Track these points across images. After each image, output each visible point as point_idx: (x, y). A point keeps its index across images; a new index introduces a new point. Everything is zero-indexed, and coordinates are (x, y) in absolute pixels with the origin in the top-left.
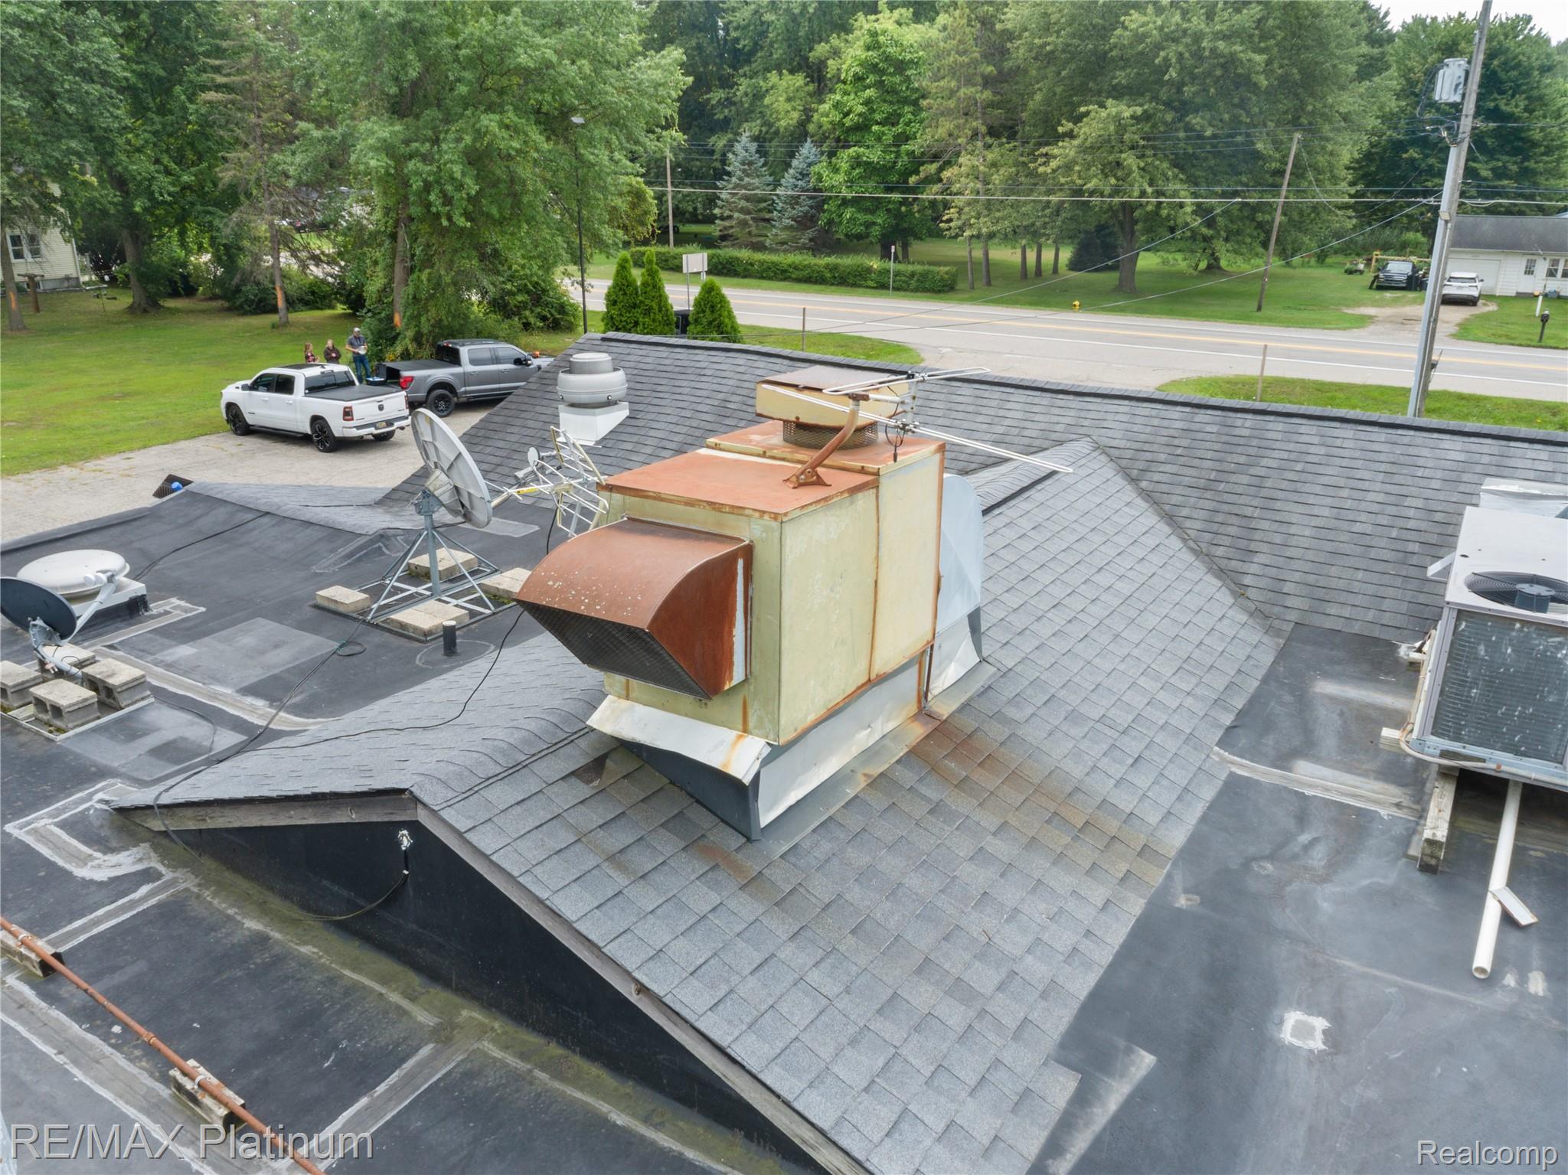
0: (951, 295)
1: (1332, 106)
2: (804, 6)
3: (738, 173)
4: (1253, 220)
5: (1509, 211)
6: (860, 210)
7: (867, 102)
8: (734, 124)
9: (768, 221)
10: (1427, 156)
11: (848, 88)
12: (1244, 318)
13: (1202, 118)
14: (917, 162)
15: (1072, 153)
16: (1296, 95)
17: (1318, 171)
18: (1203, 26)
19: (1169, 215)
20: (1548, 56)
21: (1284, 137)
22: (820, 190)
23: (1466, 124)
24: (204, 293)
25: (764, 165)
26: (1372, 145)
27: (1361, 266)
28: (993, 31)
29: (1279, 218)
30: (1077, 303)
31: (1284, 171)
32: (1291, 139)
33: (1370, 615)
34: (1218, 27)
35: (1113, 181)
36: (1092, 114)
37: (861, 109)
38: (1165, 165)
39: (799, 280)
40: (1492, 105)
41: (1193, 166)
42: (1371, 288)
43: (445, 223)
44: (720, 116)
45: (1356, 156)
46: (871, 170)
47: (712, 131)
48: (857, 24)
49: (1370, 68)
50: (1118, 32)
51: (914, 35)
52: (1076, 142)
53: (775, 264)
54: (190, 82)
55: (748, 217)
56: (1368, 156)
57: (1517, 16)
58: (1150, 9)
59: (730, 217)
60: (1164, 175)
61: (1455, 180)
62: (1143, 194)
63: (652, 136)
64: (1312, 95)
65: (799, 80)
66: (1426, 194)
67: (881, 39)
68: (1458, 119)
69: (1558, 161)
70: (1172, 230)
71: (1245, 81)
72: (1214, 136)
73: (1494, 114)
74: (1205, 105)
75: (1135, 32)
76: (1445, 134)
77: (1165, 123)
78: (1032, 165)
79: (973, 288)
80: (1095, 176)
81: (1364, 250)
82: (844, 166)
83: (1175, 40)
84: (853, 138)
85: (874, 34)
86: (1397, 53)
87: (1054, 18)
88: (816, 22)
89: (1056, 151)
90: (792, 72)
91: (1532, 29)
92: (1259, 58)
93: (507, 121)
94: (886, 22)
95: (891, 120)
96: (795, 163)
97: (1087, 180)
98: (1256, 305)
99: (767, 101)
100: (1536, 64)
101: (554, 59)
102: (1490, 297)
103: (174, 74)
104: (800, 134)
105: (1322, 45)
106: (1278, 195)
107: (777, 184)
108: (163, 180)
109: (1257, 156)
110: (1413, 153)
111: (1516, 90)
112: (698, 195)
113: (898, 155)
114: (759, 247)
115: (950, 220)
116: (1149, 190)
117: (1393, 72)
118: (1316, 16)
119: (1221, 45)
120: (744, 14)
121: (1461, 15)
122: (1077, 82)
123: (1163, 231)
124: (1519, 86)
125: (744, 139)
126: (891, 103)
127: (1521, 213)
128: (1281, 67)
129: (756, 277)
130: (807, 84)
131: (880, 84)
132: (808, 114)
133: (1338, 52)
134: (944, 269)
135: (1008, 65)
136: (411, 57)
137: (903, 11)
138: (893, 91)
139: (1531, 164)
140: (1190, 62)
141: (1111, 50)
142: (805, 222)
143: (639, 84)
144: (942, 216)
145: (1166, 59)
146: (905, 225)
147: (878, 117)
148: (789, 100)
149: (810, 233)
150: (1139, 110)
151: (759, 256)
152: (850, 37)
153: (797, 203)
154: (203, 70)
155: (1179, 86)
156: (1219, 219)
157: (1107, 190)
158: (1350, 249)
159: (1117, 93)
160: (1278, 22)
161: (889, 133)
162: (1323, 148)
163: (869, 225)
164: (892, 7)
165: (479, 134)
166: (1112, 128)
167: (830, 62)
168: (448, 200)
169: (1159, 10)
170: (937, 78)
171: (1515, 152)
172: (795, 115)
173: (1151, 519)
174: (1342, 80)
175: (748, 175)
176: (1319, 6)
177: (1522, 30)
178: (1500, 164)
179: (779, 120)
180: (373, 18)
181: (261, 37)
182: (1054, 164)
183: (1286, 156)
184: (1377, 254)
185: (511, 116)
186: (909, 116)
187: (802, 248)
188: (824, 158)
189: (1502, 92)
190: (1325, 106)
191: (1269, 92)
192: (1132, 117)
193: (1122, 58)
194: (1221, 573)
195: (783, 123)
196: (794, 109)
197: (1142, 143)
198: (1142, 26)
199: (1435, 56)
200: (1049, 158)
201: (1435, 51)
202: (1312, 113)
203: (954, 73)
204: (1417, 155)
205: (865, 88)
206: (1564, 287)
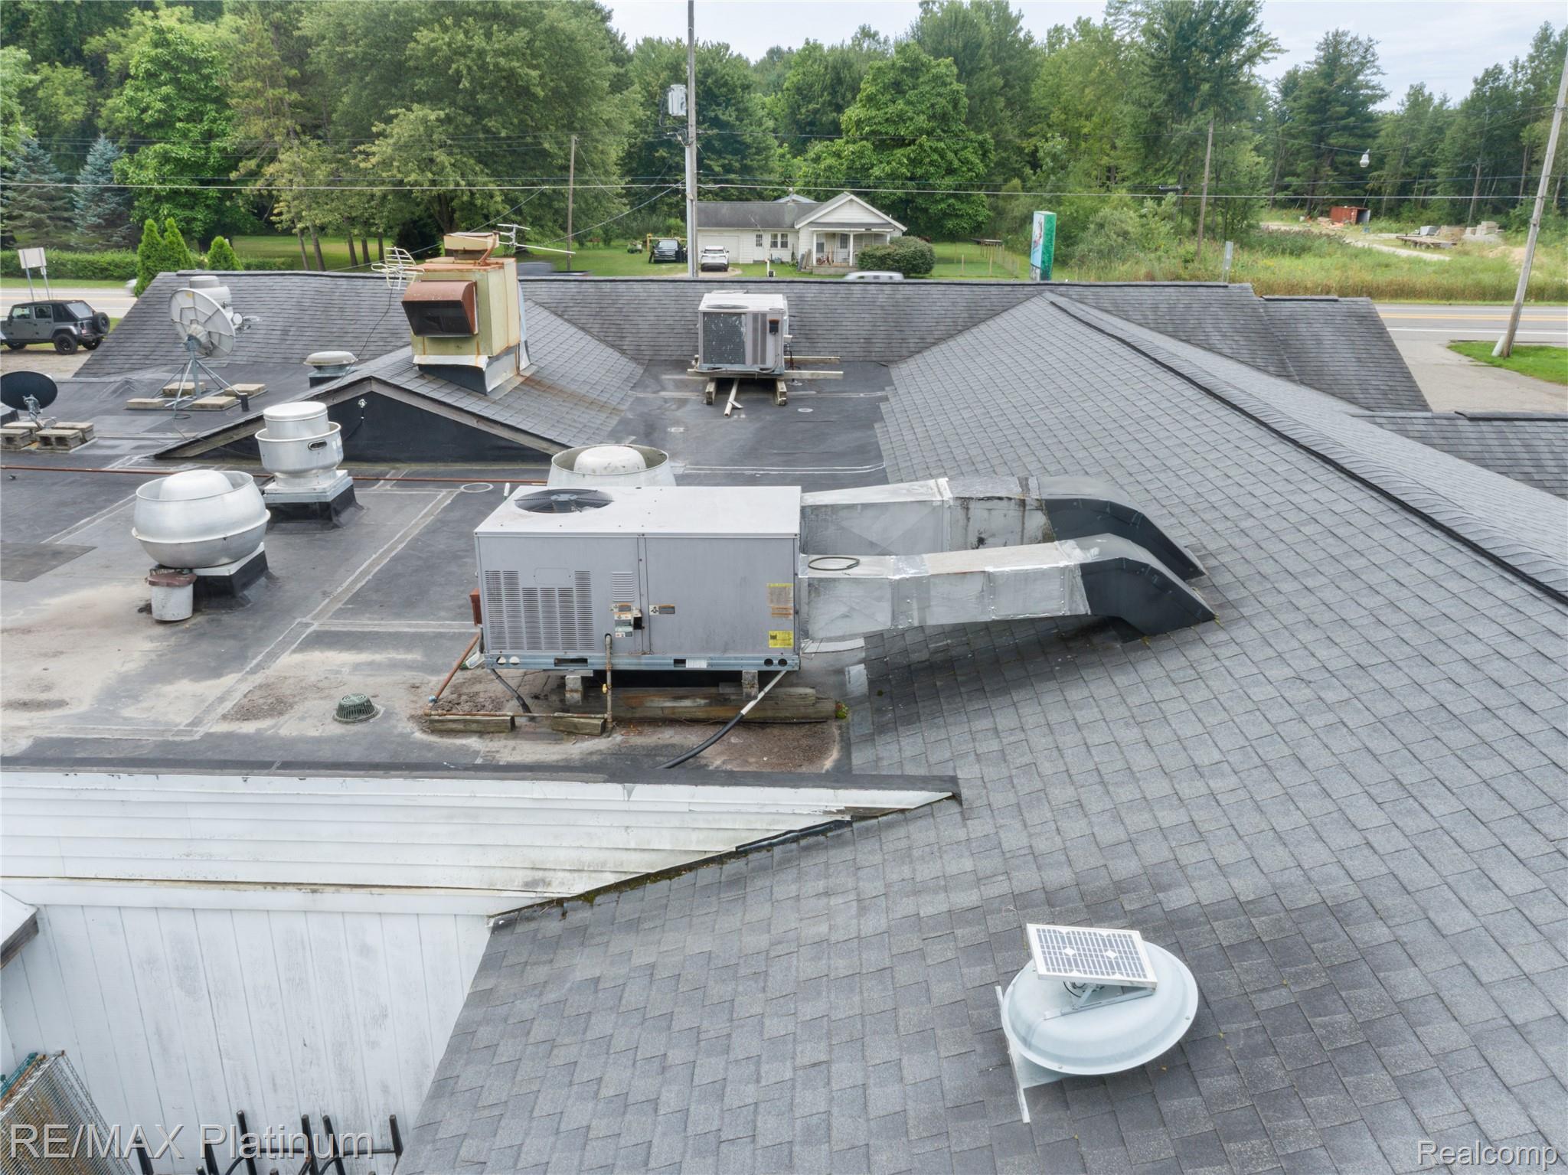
1: (596, 114)
4: (551, 207)
6: (178, 206)
7: (166, 99)
9: (68, 219)
10: (671, 155)
11: (142, 84)
13: (496, 121)
14: (232, 160)
15: (389, 150)
16: (567, 104)
17: (594, 166)
18: (484, 44)
19: (482, 204)
21: (565, 139)
23: (692, 131)
25: (52, 161)
26: (631, 146)
27: (640, 247)
28: (291, 37)
29: (571, 204)
31: (569, 167)
32: (570, 141)
33: (679, 353)
34: (497, 46)
35: (430, 175)
36: (401, 116)
37: (160, 105)
38: (472, 161)
40: (712, 114)
41: (495, 162)
42: (650, 262)
45: (621, 154)
46: (183, 166)
48: (133, 20)
49: (619, 84)
50: (412, 45)
51: (202, 35)
52: (391, 141)
56: (629, 155)
57: (718, 43)
59: (20, 217)
60: (473, 170)
61: (692, 171)
62: (457, 184)
64: (579, 104)
65: (77, 73)
66: (677, 182)
67: (170, 37)
68: (687, 128)
69: (767, 159)
70: (487, 217)
71: (525, 92)
72: (509, 138)
73: (716, 122)
74: (495, 111)
75: (427, 48)
76: (680, 138)
77: (466, 125)
78: (353, 162)
80: (413, 171)
81: (640, 234)
82: (151, 162)
83: (464, 55)
84: (155, 134)
85: (160, 31)
86: (636, 70)
87: (349, 29)
88: (85, 14)
89: (374, 149)
90: (66, 64)
91: (732, 53)
92: (534, 73)
94: (168, 19)
95: (194, 117)
96: (90, 159)
97: (407, 174)
99: (40, 94)
100: (738, 83)
102: (737, 265)
104: (87, 131)
105: (580, 64)
106: (568, 185)
107: (71, 180)
109: (545, 154)
110: (662, 152)
111: (728, 104)
113: (208, 150)
114: (65, 246)
115: (280, 214)
116: (461, 181)
117: (637, 87)
118: (572, 40)
119: (502, 61)
122: (380, 87)
123: (479, 219)
124: (730, 100)
126: (190, 100)
127: (747, 199)
128: (552, 80)
129: (71, 278)
130: (86, 78)
131: (176, 82)
132: (94, 109)
133: (593, 70)
135: (309, 68)
137: (183, 8)
138: (191, 89)
139: (748, 162)
140: (478, 74)
141: (407, 60)
142: (114, 219)
144: (273, 209)
145: (458, 71)
146: (228, 220)
147: (180, 114)
148: (68, 93)
149: (122, 230)
150: (442, 114)
151: (72, 256)
152: (130, 32)
153: (101, 200)
155: (472, 94)
156: (523, 205)
157: (425, 182)
158: (628, 234)
159: (420, 98)
160: (543, 44)
161: (195, 130)
162: (595, 148)
163: (189, 221)
166: (421, 129)
167: (111, 57)
170: (239, 78)
171: (735, 152)
172: (79, 110)
173: (573, 330)
174: (600, 93)
175: (33, 172)
177: (725, 55)
178: (727, 162)
179: (60, 114)
182: (374, 160)
183: (569, 154)
184: (650, 236)
186: (214, 114)
187: (118, 247)
188: (123, 154)
189: (719, 105)
190: (591, 114)
191: (546, 103)
192: (438, 120)
193: (417, 68)
194: (613, 346)
195: (67, 118)
196: (77, 103)
197: (449, 142)
198: (432, 41)
199: (665, 73)
200: (368, 154)
201: (664, 69)
202: (582, 119)
203: (257, 74)
204: (664, 154)
205: (160, 85)
206: (784, 255)
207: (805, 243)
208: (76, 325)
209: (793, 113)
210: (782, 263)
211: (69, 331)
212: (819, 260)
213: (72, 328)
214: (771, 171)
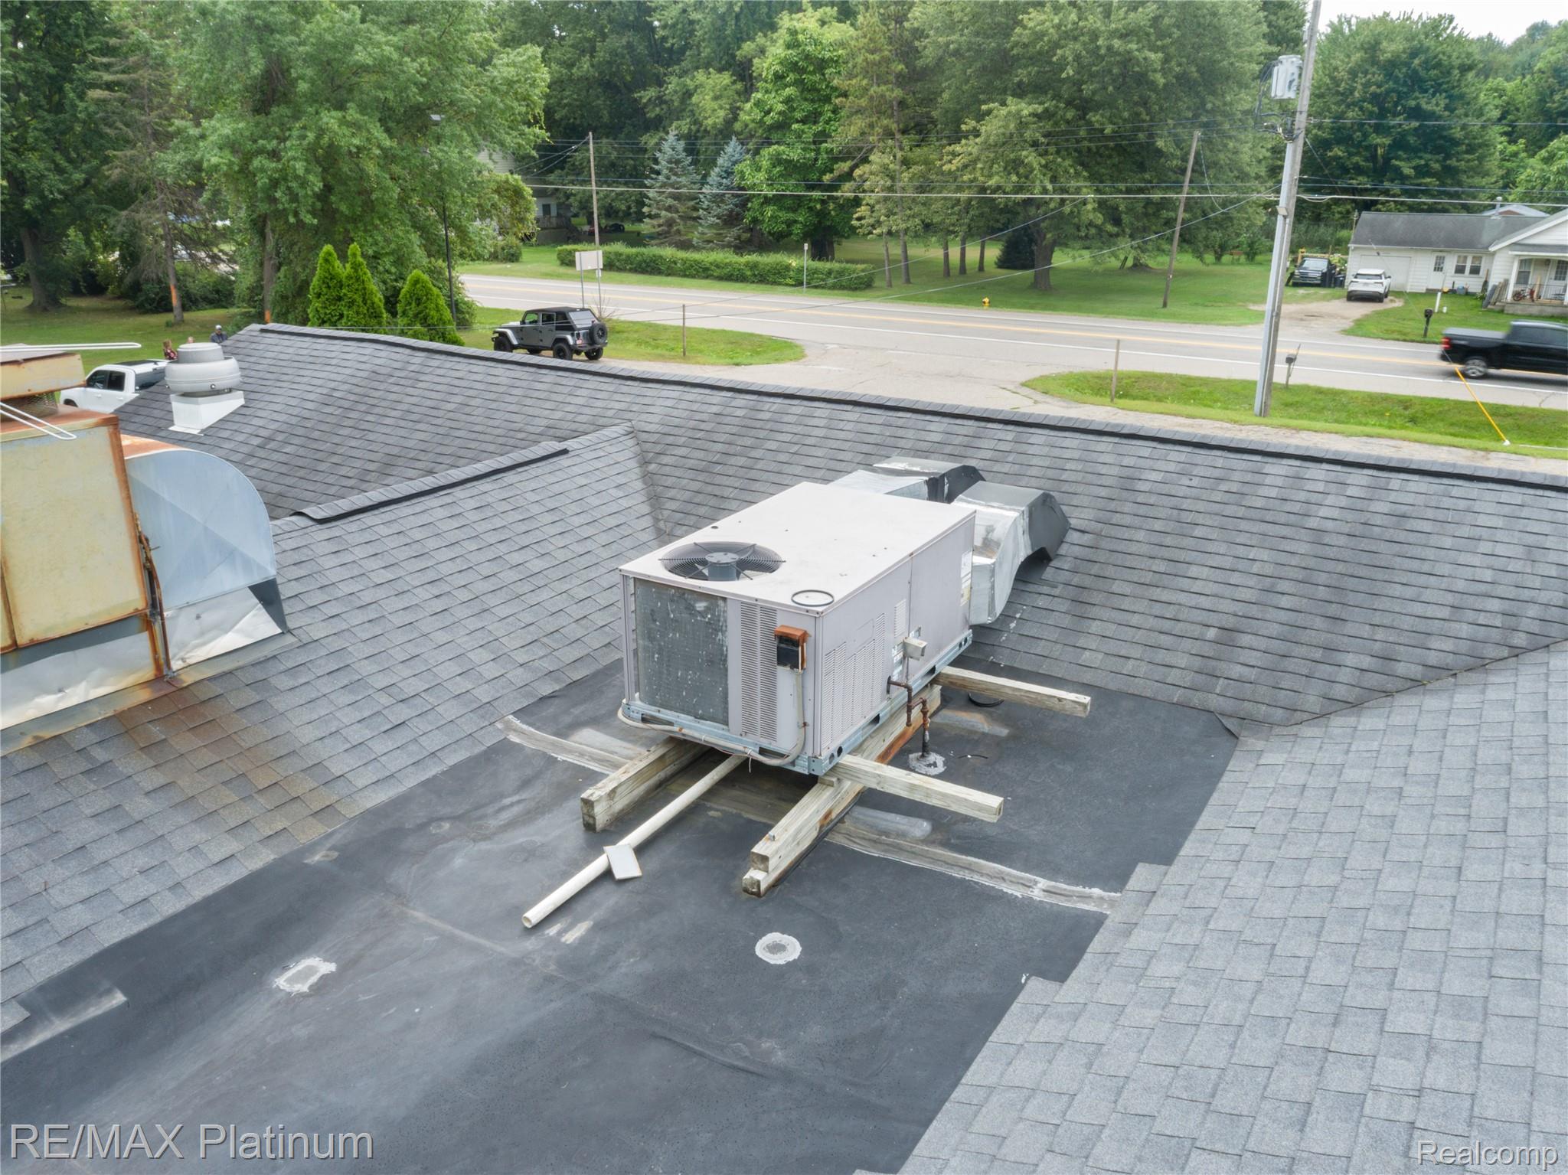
0: (868, 293)
1: (1231, 104)
2: (731, 5)
3: (665, 171)
4: (1157, 216)
5: (1432, 209)
6: (781, 209)
7: (788, 101)
8: (666, 122)
9: (695, 219)
10: (1351, 155)
11: (770, 86)
12: (1149, 315)
13: (1102, 116)
14: (833, 160)
15: (975, 151)
16: (1197, 94)
17: (1221, 169)
18: (1099, 24)
19: (1072, 212)
20: (1469, 55)
21: (1185, 135)
22: (743, 189)
23: (1301, 121)
24: (113, 293)
25: (691, 164)
28: (901, 29)
29: (1181, 215)
30: (986, 300)
31: (1185, 169)
32: (1191, 136)
34: (1114, 25)
35: (1014, 178)
36: (994, 112)
37: (780, 107)
38: (1068, 162)
39: (720, 278)
40: (1413, 103)
41: (1099, 164)
43: (292, 220)
44: (651, 115)
46: (790, 168)
47: (647, 129)
48: (781, 23)
50: (1018, 30)
51: (835, 33)
52: (979, 140)
53: (697, 262)
54: (80, 79)
55: (675, 215)
57: (1440, 16)
58: (1048, 8)
59: (657, 216)
60: (1066, 171)
61: (1292, 175)
62: (1045, 191)
63: (514, 133)
64: (1214, 93)
65: (726, 78)
67: (800, 37)
68: (1293, 115)
69: (1481, 159)
70: (1076, 228)
71: (1142, 79)
74: (1105, 104)
75: (1034, 32)
77: (1066, 121)
78: (939, 163)
79: (890, 285)
80: (997, 173)
82: (765, 163)
83: (1075, 39)
84: (775, 137)
85: (793, 32)
87: (957, 16)
88: (743, 21)
89: (960, 149)
90: (720, 70)
91: (1454, 28)
92: (1155, 57)
93: (349, 118)
94: (808, 22)
95: (812, 118)
96: (720, 161)
97: (990, 176)
98: (1161, 301)
99: (694, 99)
100: (1457, 63)
101: (395, 56)
102: (1399, 294)
103: (66, 71)
104: (726, 132)
105: (1220, 42)
106: (1180, 193)
107: (703, 182)
108: (53, 178)
109: (1158, 153)
110: (1338, 151)
111: (1437, 89)
112: (631, 194)
113: (818, 151)
114: (686, 245)
115: (862, 218)
116: (1050, 187)
118: (1214, 14)
119: (1117, 43)
120: (674, 12)
121: (1387, 14)
122: (982, 80)
124: (1440, 85)
125: (671, 138)
126: (813, 101)
127: (1445, 211)
128: (1180, 65)
129: (679, 275)
130: (734, 83)
131: (800, 83)
132: (735, 111)
133: (1235, 51)
134: (860, 267)
135: (918, 63)
136: (252, 54)
137: (828, 9)
138: (814, 89)
139: (1453, 162)
140: (1086, 60)
141: (1012, 48)
142: (731, 220)
143: (492, 81)
144: (854, 214)
145: (1063, 58)
146: (828, 223)
147: (798, 115)
148: (716, 98)
149: (735, 231)
150: (1040, 109)
151: (682, 254)
152: (775, 36)
153: (722, 201)
154: (94, 67)
155: (1078, 84)
156: (1124, 216)
157: (1009, 187)
159: (1020, 91)
160: (1173, 20)
161: (810, 131)
162: (1225, 146)
163: (790, 223)
164: (816, 6)
165: (321, 132)
166: (1012, 126)
167: (756, 61)
168: (294, 198)
169: (1057, 8)
170: (851, 76)
171: (1437, 150)
172: (722, 113)
175: (675, 174)
176: (1214, 5)
177: (1444, 30)
178: (1423, 162)
179: (706, 118)
180: (212, 14)
181: (144, 35)
182: (958, 162)
183: (1188, 153)
185: (353, 113)
186: (829, 114)
187: (726, 246)
188: (748, 156)
190: (1225, 104)
191: (1168, 92)
192: (1034, 115)
193: (1023, 57)
195: (710, 122)
196: (721, 108)
197: (1044, 140)
198: (1038, 25)
199: (1358, 55)
200: (955, 155)
201: (1358, 50)
202: (1212, 112)
203: (866, 73)
204: (1340, 153)
205: (786, 86)
206: (1473, 284)
207: (1502, 269)
208: (572, 335)
209: (1543, 101)
210: (1467, 294)
211: (565, 341)
212: (1518, 296)
213: (569, 337)
214: (1486, 174)
